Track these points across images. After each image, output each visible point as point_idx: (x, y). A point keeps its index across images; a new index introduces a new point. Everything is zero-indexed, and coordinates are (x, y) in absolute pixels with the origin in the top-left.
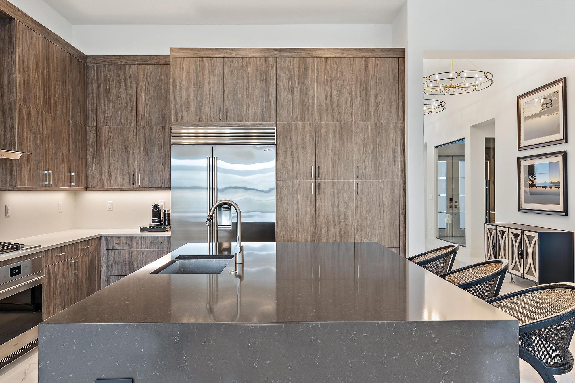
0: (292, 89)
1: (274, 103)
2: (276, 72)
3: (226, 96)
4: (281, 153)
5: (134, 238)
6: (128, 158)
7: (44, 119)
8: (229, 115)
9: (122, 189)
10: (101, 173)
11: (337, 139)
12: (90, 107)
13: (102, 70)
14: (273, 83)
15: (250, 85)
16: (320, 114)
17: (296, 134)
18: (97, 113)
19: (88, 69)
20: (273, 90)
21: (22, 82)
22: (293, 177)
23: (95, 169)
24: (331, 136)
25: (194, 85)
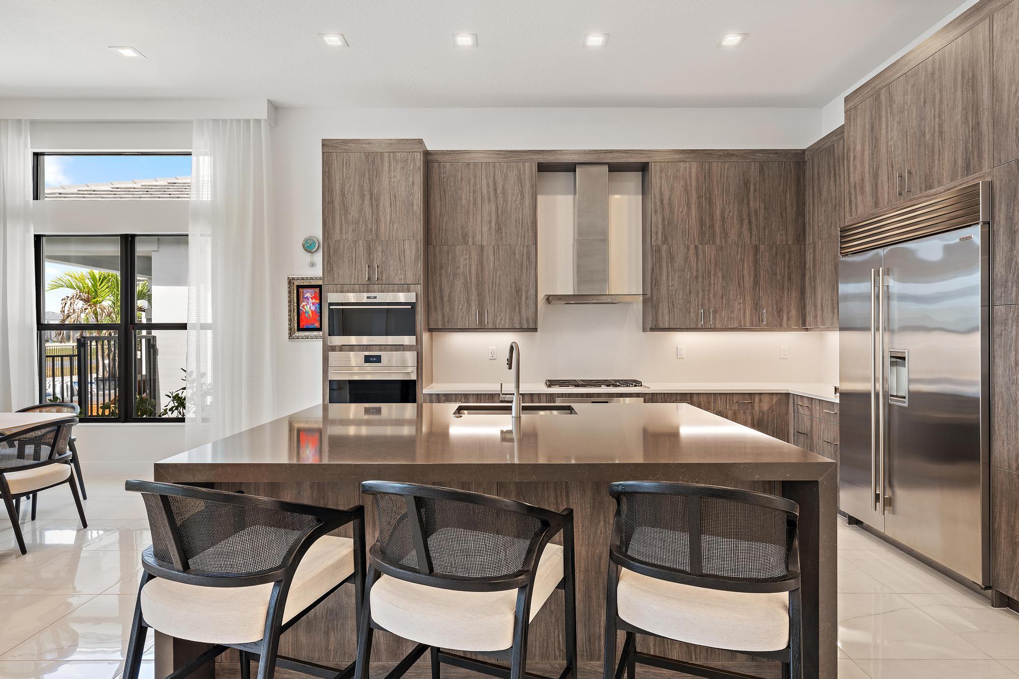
3: (909, 147)
7: (701, 253)
13: (816, 163)
14: (986, 80)
15: (944, 106)
18: (813, 224)
19: (806, 165)
20: (986, 95)
21: (660, 221)
25: (869, 146)
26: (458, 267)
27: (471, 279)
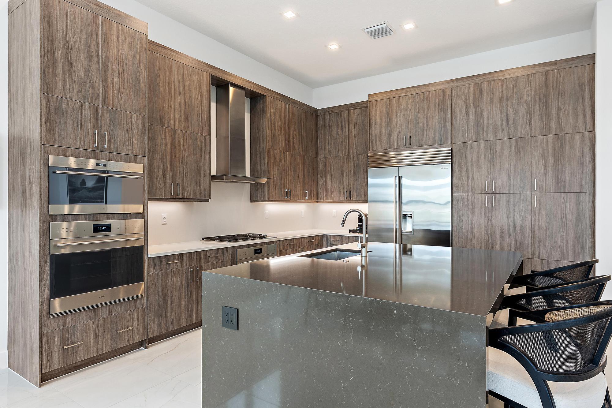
0: (468, 113)
1: (451, 127)
2: (452, 100)
3: (410, 126)
4: (457, 170)
5: (344, 237)
6: (343, 179)
7: (285, 156)
8: (412, 141)
9: (339, 201)
10: (326, 190)
11: (513, 154)
12: (320, 144)
13: (327, 118)
14: (449, 111)
15: (429, 114)
16: (495, 132)
17: (471, 153)
18: (324, 148)
19: (319, 118)
20: (449, 116)
21: (270, 134)
22: (468, 191)
23: (323, 188)
24: (506, 152)
25: (385, 120)
26: (157, 145)
27: (166, 156)
